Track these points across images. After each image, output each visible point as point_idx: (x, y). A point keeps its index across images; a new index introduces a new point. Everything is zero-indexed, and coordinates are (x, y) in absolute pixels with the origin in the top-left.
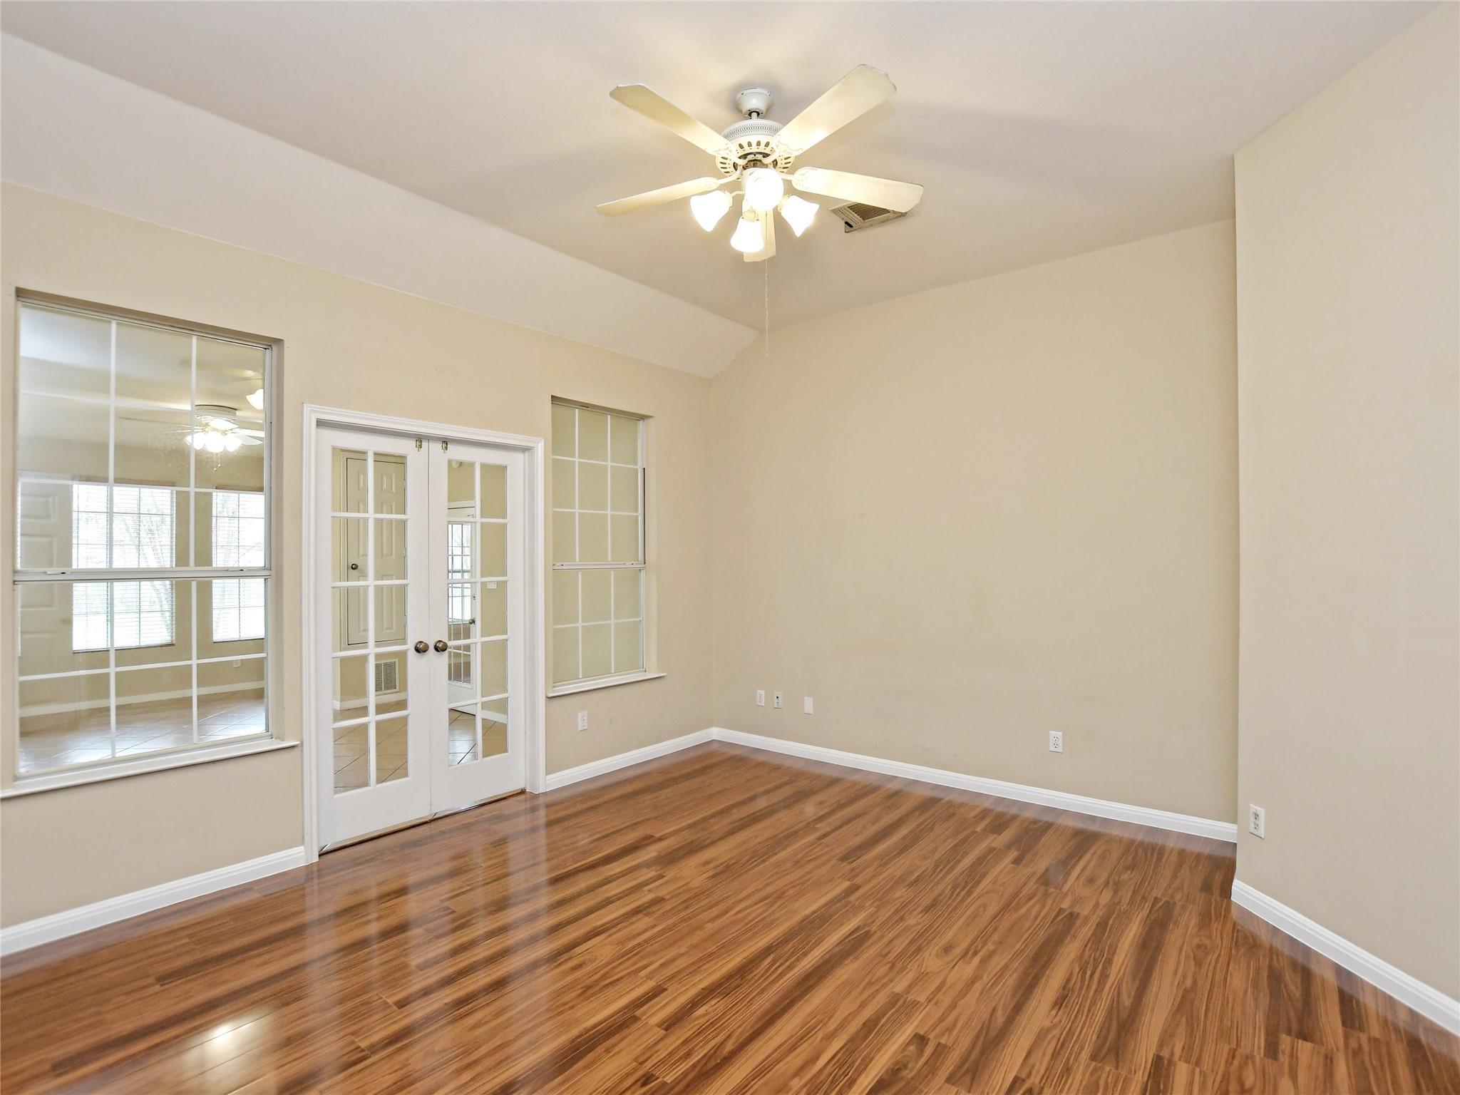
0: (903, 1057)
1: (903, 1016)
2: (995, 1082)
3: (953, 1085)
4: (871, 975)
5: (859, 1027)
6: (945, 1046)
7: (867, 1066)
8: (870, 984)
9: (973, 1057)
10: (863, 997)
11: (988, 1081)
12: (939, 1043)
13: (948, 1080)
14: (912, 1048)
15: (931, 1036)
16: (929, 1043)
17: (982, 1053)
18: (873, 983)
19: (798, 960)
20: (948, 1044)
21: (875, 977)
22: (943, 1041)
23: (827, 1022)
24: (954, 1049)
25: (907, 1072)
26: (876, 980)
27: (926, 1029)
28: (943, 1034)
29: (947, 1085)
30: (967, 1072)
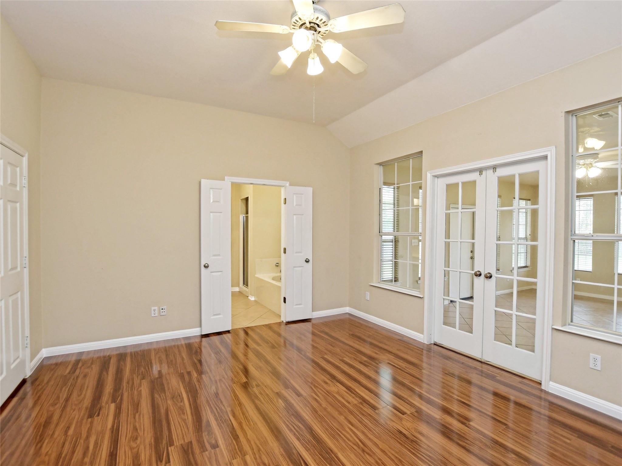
0: (213, 437)
1: (231, 448)
2: (176, 454)
3: (188, 442)
4: (265, 452)
5: (238, 433)
6: (204, 451)
7: (219, 426)
8: (259, 450)
9: (191, 456)
10: (252, 443)
11: (178, 452)
12: (207, 451)
13: (191, 442)
14: (213, 442)
15: (213, 451)
16: (210, 448)
17: (189, 460)
18: (259, 451)
19: (295, 434)
20: (204, 453)
21: (262, 453)
22: (207, 453)
23: (248, 427)
24: (200, 453)
25: (206, 434)
26: (260, 453)
27: (217, 451)
28: (209, 454)
29: (190, 441)
30: (188, 449)
